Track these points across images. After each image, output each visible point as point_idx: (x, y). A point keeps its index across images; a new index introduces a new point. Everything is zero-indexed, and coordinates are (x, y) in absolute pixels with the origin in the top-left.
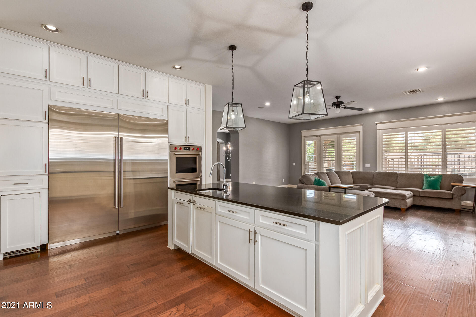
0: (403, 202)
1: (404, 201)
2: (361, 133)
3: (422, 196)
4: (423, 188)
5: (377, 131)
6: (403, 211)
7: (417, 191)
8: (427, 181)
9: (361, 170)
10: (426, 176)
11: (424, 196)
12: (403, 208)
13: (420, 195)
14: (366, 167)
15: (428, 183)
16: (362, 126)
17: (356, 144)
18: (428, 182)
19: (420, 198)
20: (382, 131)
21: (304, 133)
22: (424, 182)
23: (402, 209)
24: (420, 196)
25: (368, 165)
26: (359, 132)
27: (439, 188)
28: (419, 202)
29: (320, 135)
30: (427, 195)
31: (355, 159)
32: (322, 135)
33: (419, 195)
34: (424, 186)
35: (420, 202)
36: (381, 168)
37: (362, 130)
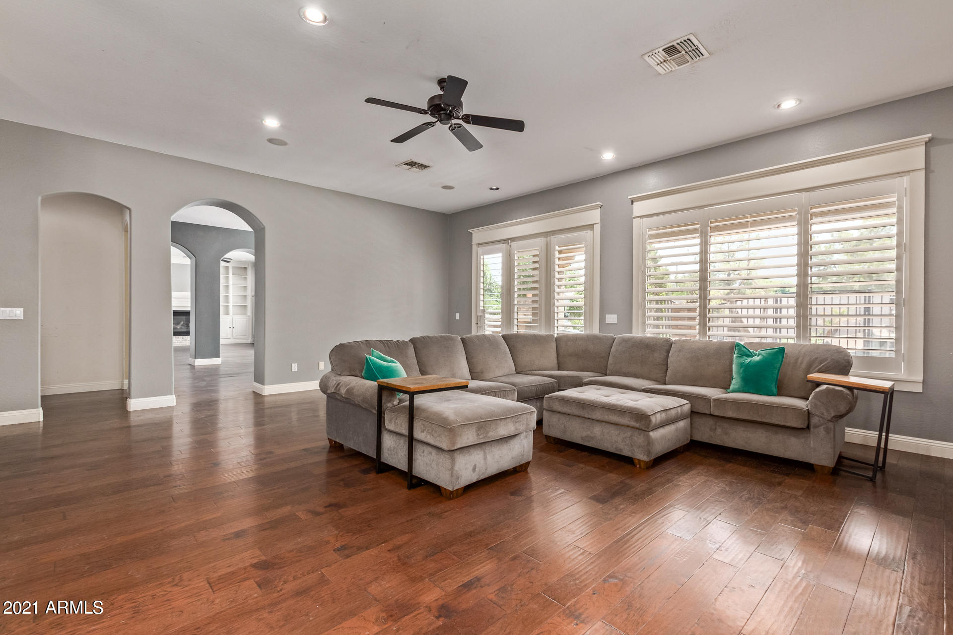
0: (640, 439)
1: (642, 436)
2: (597, 228)
3: (716, 413)
4: (732, 387)
5: (634, 220)
6: (640, 467)
7: (705, 399)
8: (741, 365)
9: (596, 331)
10: (740, 350)
11: (721, 415)
12: (639, 460)
13: (712, 413)
14: (607, 322)
15: (741, 371)
16: (598, 211)
17: (585, 260)
18: (742, 369)
19: (711, 421)
20: (645, 219)
21: (478, 235)
22: (734, 368)
23: (637, 461)
24: (710, 415)
25: (611, 318)
26: (591, 227)
27: (775, 390)
28: (707, 433)
29: (509, 239)
30: (730, 414)
31: (582, 303)
32: (513, 239)
33: (709, 413)
34: (734, 381)
35: (712, 433)
36: (640, 327)
37: (599, 221)
